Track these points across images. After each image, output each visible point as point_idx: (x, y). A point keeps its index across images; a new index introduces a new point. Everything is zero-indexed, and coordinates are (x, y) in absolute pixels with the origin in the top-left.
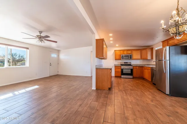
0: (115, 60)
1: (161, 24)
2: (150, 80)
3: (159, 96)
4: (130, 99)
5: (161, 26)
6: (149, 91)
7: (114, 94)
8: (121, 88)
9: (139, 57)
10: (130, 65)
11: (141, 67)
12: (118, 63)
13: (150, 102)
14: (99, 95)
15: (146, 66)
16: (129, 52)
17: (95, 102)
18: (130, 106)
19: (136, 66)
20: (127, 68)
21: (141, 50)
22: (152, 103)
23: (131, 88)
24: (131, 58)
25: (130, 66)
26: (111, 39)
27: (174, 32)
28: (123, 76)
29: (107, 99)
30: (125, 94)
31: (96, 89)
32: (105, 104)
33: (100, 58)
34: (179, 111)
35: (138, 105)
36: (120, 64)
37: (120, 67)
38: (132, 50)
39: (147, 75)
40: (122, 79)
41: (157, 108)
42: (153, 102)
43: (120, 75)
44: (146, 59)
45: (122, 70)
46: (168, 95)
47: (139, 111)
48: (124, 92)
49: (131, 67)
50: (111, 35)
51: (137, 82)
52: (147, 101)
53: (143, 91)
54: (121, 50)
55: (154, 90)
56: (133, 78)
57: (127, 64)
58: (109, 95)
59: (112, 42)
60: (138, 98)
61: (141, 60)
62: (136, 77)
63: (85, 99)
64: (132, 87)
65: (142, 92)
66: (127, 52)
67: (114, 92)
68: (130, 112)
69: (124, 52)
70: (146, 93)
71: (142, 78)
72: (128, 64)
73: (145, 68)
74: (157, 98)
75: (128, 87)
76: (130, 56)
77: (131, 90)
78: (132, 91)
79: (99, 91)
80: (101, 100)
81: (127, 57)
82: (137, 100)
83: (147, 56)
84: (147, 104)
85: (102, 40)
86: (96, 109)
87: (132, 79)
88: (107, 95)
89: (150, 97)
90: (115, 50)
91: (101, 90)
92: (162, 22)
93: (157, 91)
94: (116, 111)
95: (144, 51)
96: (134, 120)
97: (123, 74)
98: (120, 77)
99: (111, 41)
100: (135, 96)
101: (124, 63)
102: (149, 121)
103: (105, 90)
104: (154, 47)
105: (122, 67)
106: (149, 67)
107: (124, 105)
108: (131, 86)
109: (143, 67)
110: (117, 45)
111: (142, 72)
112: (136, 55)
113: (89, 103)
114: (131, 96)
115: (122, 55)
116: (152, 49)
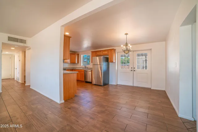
2: (83, 80)
19: (68, 69)
44: (74, 63)
61: (69, 64)
73: (77, 70)
83: (75, 61)
104: (80, 53)
106: (82, 70)
116: (78, 55)
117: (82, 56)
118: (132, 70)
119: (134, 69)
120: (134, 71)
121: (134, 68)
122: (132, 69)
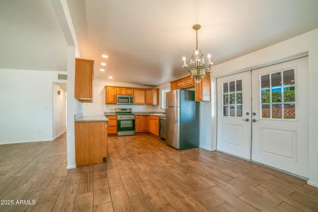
0: (107, 104)
1: (183, 62)
2: (158, 135)
3: (171, 153)
4: (143, 167)
5: (183, 64)
6: (160, 150)
7: (116, 167)
8: (123, 153)
9: (143, 101)
10: (130, 113)
11: (146, 116)
12: (110, 110)
13: (166, 164)
14: (89, 176)
15: (152, 114)
16: (129, 92)
17: (85, 193)
18: (146, 178)
19: (139, 115)
20: (126, 118)
21: (145, 90)
22: (168, 165)
23: (137, 150)
24: (132, 102)
25: (130, 115)
26: (104, 64)
27: (195, 75)
28: (120, 133)
29: (106, 179)
30: (132, 163)
31: (78, 166)
32: (108, 191)
33: (80, 100)
34: (190, 164)
35: (155, 173)
36: (114, 111)
37: (115, 118)
38: (134, 88)
39: (154, 128)
40: (118, 137)
41: (174, 168)
42: (168, 163)
43: (115, 132)
44: (151, 104)
45: (119, 122)
46: (178, 150)
47: (158, 181)
48: (130, 159)
49: (132, 117)
50: (105, 56)
51: (143, 139)
52: (162, 163)
53: (153, 151)
54: (117, 87)
55: (164, 148)
56: (136, 134)
57: (125, 111)
58: (108, 171)
59: (102, 70)
60: (151, 163)
61: (145, 106)
62: (139, 133)
63: (56, 197)
64: (139, 148)
65: (153, 153)
66: (126, 92)
67: (114, 164)
68: (149, 187)
69: (121, 91)
70: (158, 154)
71: (147, 133)
72: (128, 111)
73: (151, 117)
74: (170, 156)
75: (133, 151)
76: (131, 98)
77: (139, 153)
78: (140, 155)
79: (86, 169)
80: (97, 185)
81: (127, 100)
82: (151, 165)
83: (152, 100)
84: (163, 167)
85: (91, 63)
86: (92, 205)
87: (134, 136)
88: (104, 173)
89: (163, 157)
90: (106, 87)
91: (88, 165)
92: (184, 59)
93: (167, 147)
94: (129, 193)
95: (149, 93)
96: (158, 195)
97: (120, 128)
98: (116, 135)
99: (103, 67)
100: (147, 162)
101: (122, 110)
102: (173, 189)
103: (96, 164)
104: (160, 88)
105: (119, 117)
106: (156, 116)
107: (138, 179)
108: (137, 147)
109: (148, 116)
110: (111, 77)
111: (147, 124)
112: (139, 97)
113: (71, 200)
114: (141, 162)
115: (118, 96)
116: (158, 90)
117: (163, 91)
118: (247, 120)
119: (254, 117)
120: (254, 121)
121: (254, 114)
122: (249, 117)
